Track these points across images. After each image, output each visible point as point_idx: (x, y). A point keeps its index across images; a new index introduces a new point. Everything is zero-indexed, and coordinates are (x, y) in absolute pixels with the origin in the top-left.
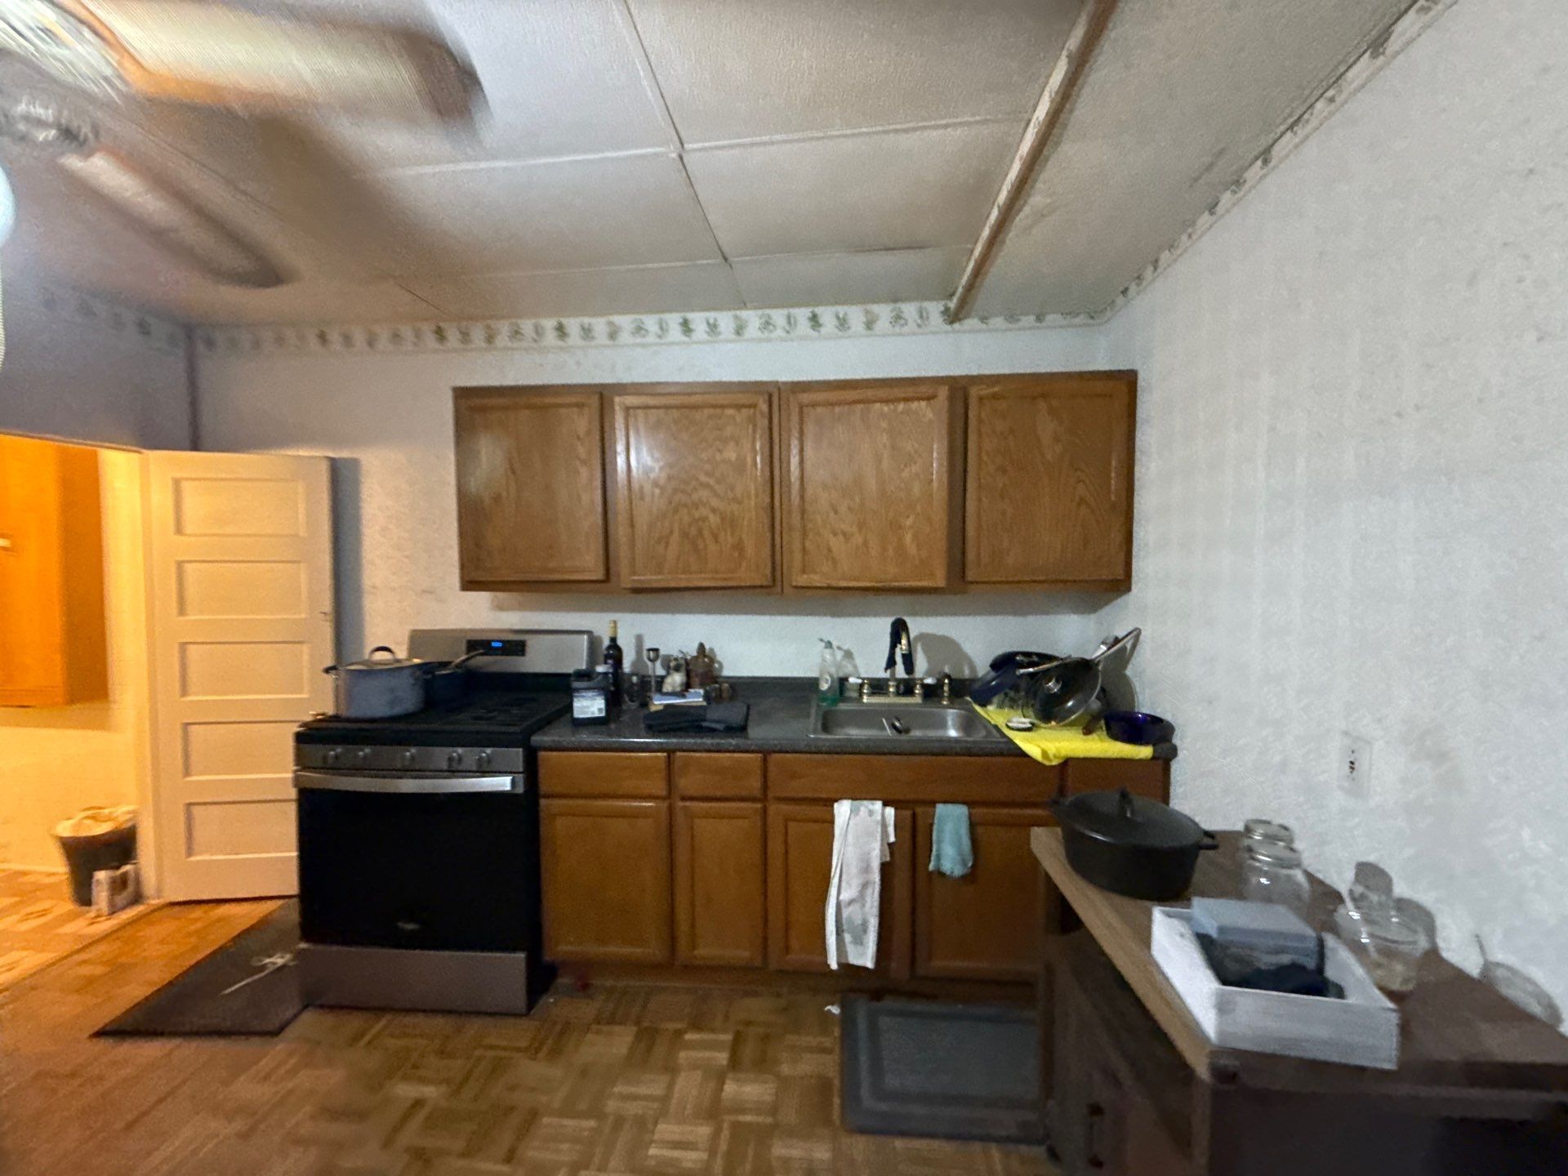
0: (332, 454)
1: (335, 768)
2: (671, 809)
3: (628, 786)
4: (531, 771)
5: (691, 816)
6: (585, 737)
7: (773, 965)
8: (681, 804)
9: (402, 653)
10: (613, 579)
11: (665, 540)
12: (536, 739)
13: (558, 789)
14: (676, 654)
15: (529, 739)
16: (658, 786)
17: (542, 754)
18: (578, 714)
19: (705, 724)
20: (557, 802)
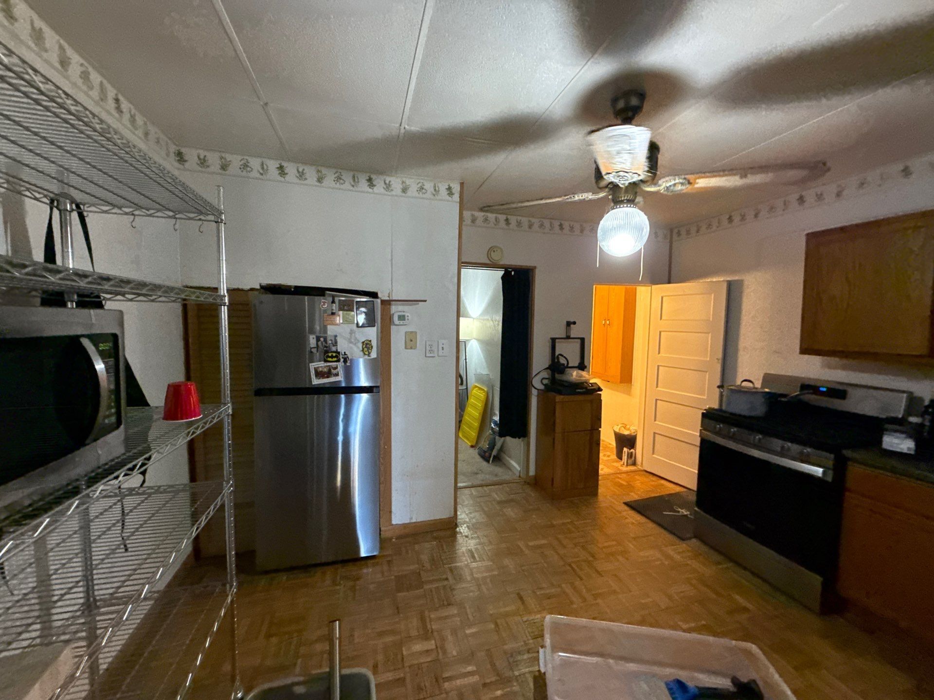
0: (729, 279)
4: (840, 469)
9: (758, 384)
12: (847, 453)
15: (841, 451)
18: (886, 446)
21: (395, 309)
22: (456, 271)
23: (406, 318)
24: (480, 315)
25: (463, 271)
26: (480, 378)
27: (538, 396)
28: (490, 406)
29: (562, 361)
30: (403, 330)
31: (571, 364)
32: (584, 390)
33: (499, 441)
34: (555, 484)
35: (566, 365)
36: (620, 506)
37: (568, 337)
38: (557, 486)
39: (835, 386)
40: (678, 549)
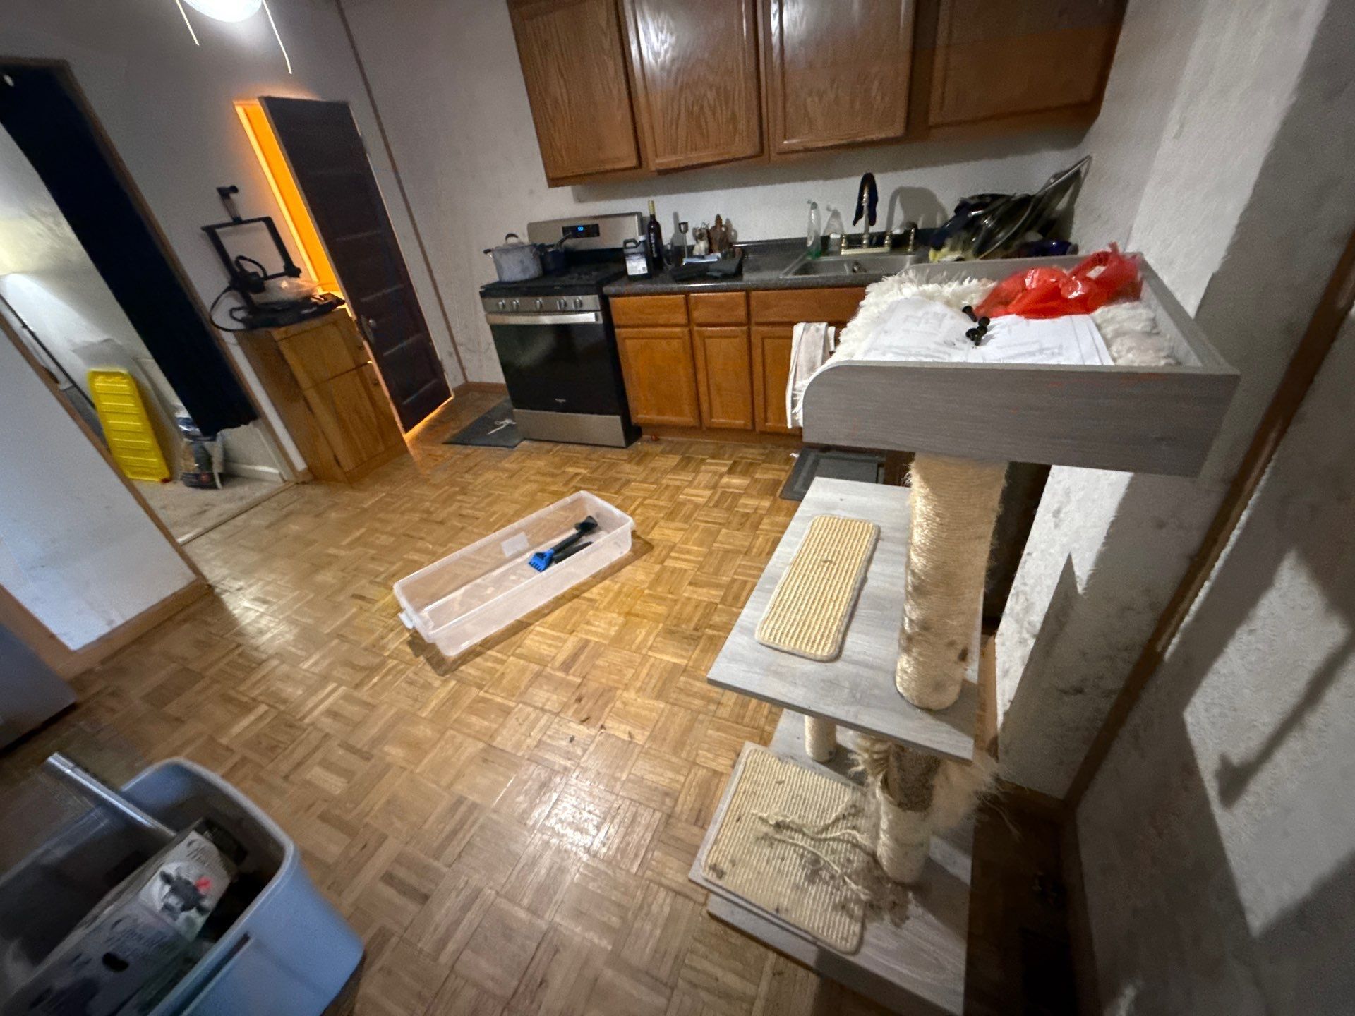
1: (503, 312)
2: (691, 332)
3: (662, 319)
4: (606, 309)
5: (704, 337)
6: (639, 286)
7: (758, 428)
8: (696, 329)
9: (524, 238)
10: (644, 164)
11: (675, 122)
12: (608, 289)
13: (622, 323)
14: (699, 226)
15: (601, 290)
16: (681, 318)
17: (612, 299)
18: (631, 272)
19: (709, 273)
20: (623, 330)
27: (240, 343)
29: (251, 268)
31: (269, 273)
32: (314, 309)
33: (215, 449)
34: (343, 463)
35: (261, 275)
36: (440, 450)
37: (237, 221)
38: (348, 463)
39: (589, 222)
40: (512, 458)
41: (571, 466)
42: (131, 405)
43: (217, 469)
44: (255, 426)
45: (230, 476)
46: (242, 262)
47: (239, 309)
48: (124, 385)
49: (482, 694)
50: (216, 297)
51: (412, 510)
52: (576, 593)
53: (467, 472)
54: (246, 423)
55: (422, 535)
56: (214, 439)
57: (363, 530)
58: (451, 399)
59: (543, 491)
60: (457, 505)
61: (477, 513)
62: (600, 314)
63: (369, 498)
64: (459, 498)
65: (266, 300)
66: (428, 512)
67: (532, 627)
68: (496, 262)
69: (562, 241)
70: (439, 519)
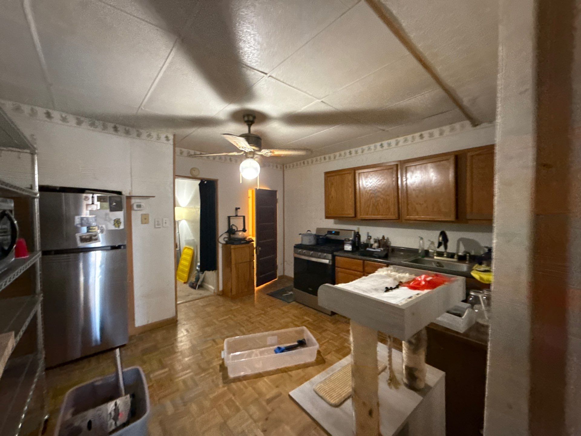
1: (300, 254)
4: (333, 259)
6: (346, 255)
10: (357, 217)
11: (369, 207)
12: (335, 253)
13: (340, 266)
14: (376, 238)
15: (333, 253)
16: (361, 269)
17: (336, 257)
18: (345, 249)
19: (374, 255)
20: (339, 269)
21: (133, 201)
22: (172, 181)
23: (142, 206)
24: (187, 205)
25: (176, 180)
26: (188, 243)
27: (222, 247)
28: (195, 257)
29: (234, 228)
30: (140, 213)
31: (239, 230)
32: (245, 242)
33: (202, 276)
34: (233, 292)
35: (236, 230)
36: (265, 296)
37: (237, 216)
38: (234, 292)
39: (337, 231)
40: (287, 307)
41: (307, 316)
42: (189, 258)
43: (199, 283)
44: (215, 272)
45: (201, 287)
46: (233, 226)
47: (226, 238)
48: (190, 252)
49: (233, 398)
50: (222, 234)
51: (246, 315)
52: (287, 370)
53: (269, 307)
54: (213, 270)
55: (244, 325)
56: (203, 273)
57: (227, 317)
58: (276, 279)
59: (292, 323)
60: (260, 318)
61: (265, 324)
62: (331, 261)
63: (235, 306)
64: (262, 316)
65: (234, 237)
66: (250, 317)
67: (264, 378)
68: (302, 238)
69: (326, 235)
70: (252, 321)
